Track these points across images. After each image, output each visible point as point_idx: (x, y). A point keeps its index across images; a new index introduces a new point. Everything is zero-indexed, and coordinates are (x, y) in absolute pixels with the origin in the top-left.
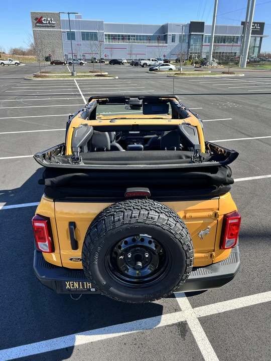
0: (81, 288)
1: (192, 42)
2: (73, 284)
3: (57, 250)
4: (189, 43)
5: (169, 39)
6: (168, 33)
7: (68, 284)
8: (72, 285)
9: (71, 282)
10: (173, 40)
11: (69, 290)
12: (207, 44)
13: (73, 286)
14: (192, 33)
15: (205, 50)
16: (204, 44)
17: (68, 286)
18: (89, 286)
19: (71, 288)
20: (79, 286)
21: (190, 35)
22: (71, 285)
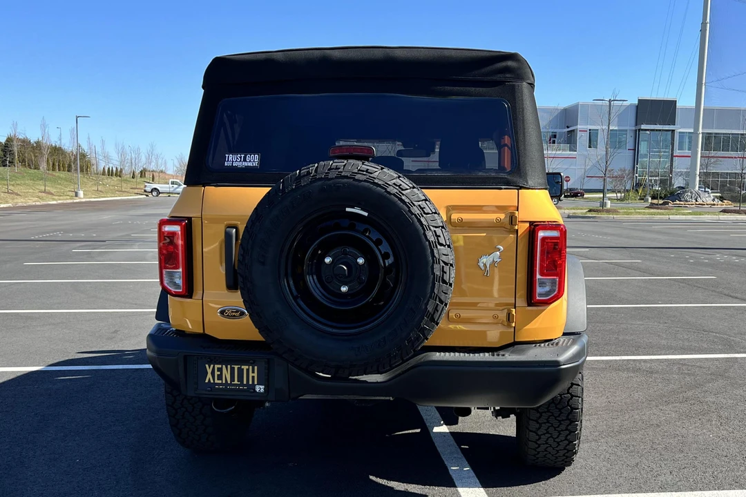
0: (236, 382)
1: (643, 148)
2: (220, 370)
3: (198, 294)
4: (635, 150)
5: (582, 139)
6: (579, 127)
7: (209, 371)
8: (219, 375)
9: (217, 366)
10: (592, 142)
11: (212, 386)
12: (687, 152)
13: (220, 377)
14: (643, 127)
15: (680, 166)
16: (677, 152)
17: (209, 376)
18: (253, 377)
19: (216, 381)
20: (232, 378)
21: (637, 133)
22: (217, 373)
